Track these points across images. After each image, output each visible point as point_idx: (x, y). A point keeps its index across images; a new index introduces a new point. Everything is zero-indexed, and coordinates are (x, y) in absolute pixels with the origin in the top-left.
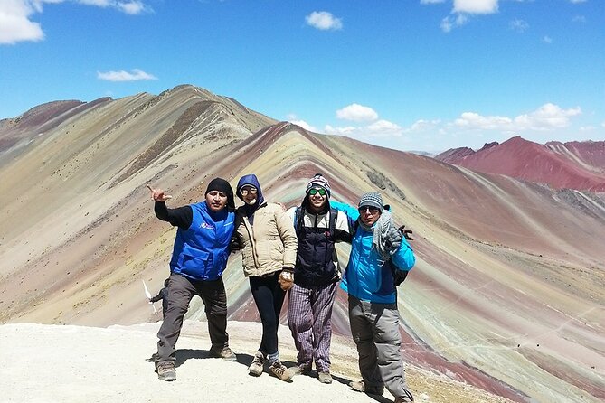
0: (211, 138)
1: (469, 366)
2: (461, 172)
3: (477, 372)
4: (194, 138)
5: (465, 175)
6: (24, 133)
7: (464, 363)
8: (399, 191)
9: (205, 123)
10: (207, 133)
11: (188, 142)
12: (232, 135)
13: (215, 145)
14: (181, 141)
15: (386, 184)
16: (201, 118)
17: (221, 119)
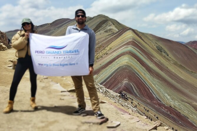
0: (106, 32)
1: (172, 108)
2: (189, 48)
3: (174, 110)
4: (101, 32)
5: (190, 49)
6: (52, 28)
7: (170, 106)
8: (167, 53)
9: (105, 27)
10: (105, 30)
11: (99, 33)
12: (113, 31)
13: (107, 34)
14: (97, 32)
15: (162, 50)
16: (104, 25)
17: (110, 26)
